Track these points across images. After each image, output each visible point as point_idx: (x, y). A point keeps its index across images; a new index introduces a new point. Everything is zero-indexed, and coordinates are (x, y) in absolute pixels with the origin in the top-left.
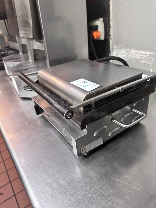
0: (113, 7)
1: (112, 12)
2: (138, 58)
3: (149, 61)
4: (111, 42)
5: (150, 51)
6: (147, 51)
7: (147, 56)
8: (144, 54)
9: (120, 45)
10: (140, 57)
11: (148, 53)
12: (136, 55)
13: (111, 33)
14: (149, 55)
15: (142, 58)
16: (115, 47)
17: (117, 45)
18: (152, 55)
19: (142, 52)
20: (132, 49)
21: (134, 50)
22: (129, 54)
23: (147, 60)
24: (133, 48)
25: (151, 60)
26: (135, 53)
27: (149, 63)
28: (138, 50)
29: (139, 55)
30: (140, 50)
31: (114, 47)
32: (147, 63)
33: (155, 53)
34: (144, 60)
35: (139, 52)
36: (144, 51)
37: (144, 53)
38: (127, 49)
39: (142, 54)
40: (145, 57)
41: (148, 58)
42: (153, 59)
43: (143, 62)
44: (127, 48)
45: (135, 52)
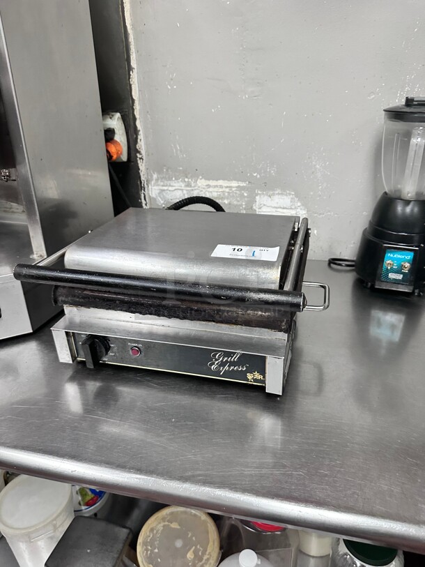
0: (139, 91)
1: (139, 101)
2: (215, 194)
3: (238, 199)
4: (143, 165)
5: (238, 180)
6: (232, 180)
7: (234, 189)
8: (227, 187)
9: (167, 170)
10: (219, 193)
11: (234, 184)
12: (208, 190)
13: (141, 145)
14: (236, 187)
15: (224, 194)
16: (155, 176)
17: (160, 172)
18: (243, 186)
19: (221, 182)
20: (198, 178)
21: (203, 180)
22: (192, 190)
23: (233, 197)
24: (201, 177)
25: (242, 196)
26: (207, 186)
27: (239, 203)
28: (213, 180)
29: (216, 189)
30: (217, 180)
31: (152, 176)
32: (235, 203)
33: (247, 183)
34: (227, 198)
35: (216, 184)
36: (226, 181)
37: (226, 185)
38: (186, 180)
39: (221, 187)
40: (229, 193)
41: (236, 193)
42: (246, 194)
43: (226, 202)
44: (187, 177)
45: (205, 184)
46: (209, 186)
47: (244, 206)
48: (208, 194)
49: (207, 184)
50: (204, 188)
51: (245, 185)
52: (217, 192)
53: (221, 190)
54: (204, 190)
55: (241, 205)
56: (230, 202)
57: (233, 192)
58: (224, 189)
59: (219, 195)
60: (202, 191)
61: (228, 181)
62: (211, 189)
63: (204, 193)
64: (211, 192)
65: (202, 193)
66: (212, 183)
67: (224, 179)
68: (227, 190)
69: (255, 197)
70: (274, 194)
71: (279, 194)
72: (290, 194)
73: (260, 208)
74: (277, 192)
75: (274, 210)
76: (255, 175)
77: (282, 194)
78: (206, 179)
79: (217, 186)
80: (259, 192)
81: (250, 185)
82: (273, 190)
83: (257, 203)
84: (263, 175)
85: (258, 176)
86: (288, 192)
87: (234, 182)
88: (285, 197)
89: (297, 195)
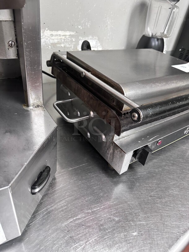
2: (56, 41)
3: (70, 43)
5: (70, 31)
6: (66, 31)
7: (67, 37)
8: (63, 36)
10: (58, 40)
11: (68, 33)
12: (51, 38)
14: (69, 35)
15: (61, 41)
19: (60, 32)
20: (45, 29)
21: (48, 31)
23: (67, 42)
24: (47, 29)
25: (72, 41)
27: (70, 46)
28: (55, 31)
29: (56, 37)
30: (57, 31)
32: (68, 46)
33: (75, 32)
34: (63, 43)
35: (56, 34)
37: (63, 34)
39: (60, 35)
40: (64, 39)
41: (69, 40)
42: (74, 40)
43: (63, 45)
45: (49, 34)
46: (52, 35)
47: (73, 48)
48: (51, 41)
49: (51, 34)
50: (49, 37)
51: (74, 34)
52: (57, 39)
53: (59, 38)
54: (49, 39)
55: (71, 47)
56: (65, 45)
57: (67, 39)
58: (62, 37)
59: (59, 41)
60: (47, 39)
61: (65, 31)
62: (53, 38)
63: (49, 40)
64: (53, 39)
65: (48, 40)
66: (54, 33)
67: (62, 30)
68: (63, 37)
69: (79, 42)
72: (96, 39)
74: (90, 38)
76: (79, 27)
77: (92, 39)
78: (50, 30)
79: (57, 35)
80: (81, 38)
81: (76, 34)
84: (84, 27)
85: (81, 28)
86: (95, 38)
87: (67, 31)
88: (93, 41)
89: (99, 39)
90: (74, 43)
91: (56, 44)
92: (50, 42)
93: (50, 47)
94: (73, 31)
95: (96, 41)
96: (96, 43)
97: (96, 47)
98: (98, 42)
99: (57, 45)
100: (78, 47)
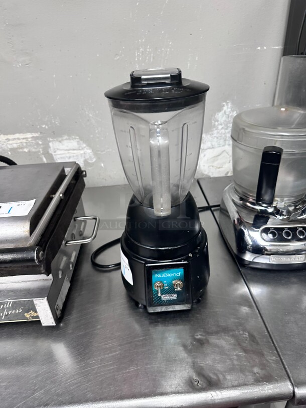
2: (15, 146)
3: (35, 147)
5: (31, 132)
6: (26, 133)
7: (30, 140)
8: (24, 139)
10: (18, 144)
11: (29, 135)
12: (8, 142)
14: (32, 138)
15: (23, 145)
18: (37, 137)
19: (17, 136)
21: (2, 135)
23: (30, 145)
25: (38, 144)
27: (37, 150)
28: (11, 134)
29: (15, 141)
30: (14, 134)
32: (34, 150)
33: (39, 133)
34: (26, 147)
35: (14, 137)
36: (22, 134)
37: (22, 137)
39: (19, 139)
40: (26, 143)
41: (32, 143)
42: (40, 143)
43: (26, 150)
46: (8, 140)
47: (42, 152)
48: (10, 147)
49: (6, 138)
50: (4, 142)
51: (38, 135)
52: (16, 143)
53: (19, 141)
54: (5, 144)
55: (39, 151)
56: (29, 150)
57: (29, 142)
58: (21, 141)
59: (19, 146)
60: (3, 144)
61: (24, 133)
62: (10, 142)
63: (6, 146)
64: (11, 144)
65: (4, 146)
66: (11, 137)
67: (20, 133)
68: (24, 141)
69: (48, 144)
70: (63, 140)
71: (66, 139)
72: (75, 139)
73: (55, 152)
74: (65, 138)
75: (66, 152)
76: (44, 126)
77: (69, 139)
78: (4, 134)
79: (15, 139)
80: (51, 140)
81: (42, 135)
82: (61, 137)
83: (52, 148)
84: (50, 126)
85: (47, 127)
86: (73, 137)
87: (28, 134)
88: (72, 141)
89: (81, 139)
90: (42, 146)
91: (17, 148)
92: (7, 147)
93: (10, 153)
94: (36, 132)
95: (78, 142)
96: (78, 144)
97: (80, 148)
98: (81, 142)
99: (19, 150)
100: (49, 150)
